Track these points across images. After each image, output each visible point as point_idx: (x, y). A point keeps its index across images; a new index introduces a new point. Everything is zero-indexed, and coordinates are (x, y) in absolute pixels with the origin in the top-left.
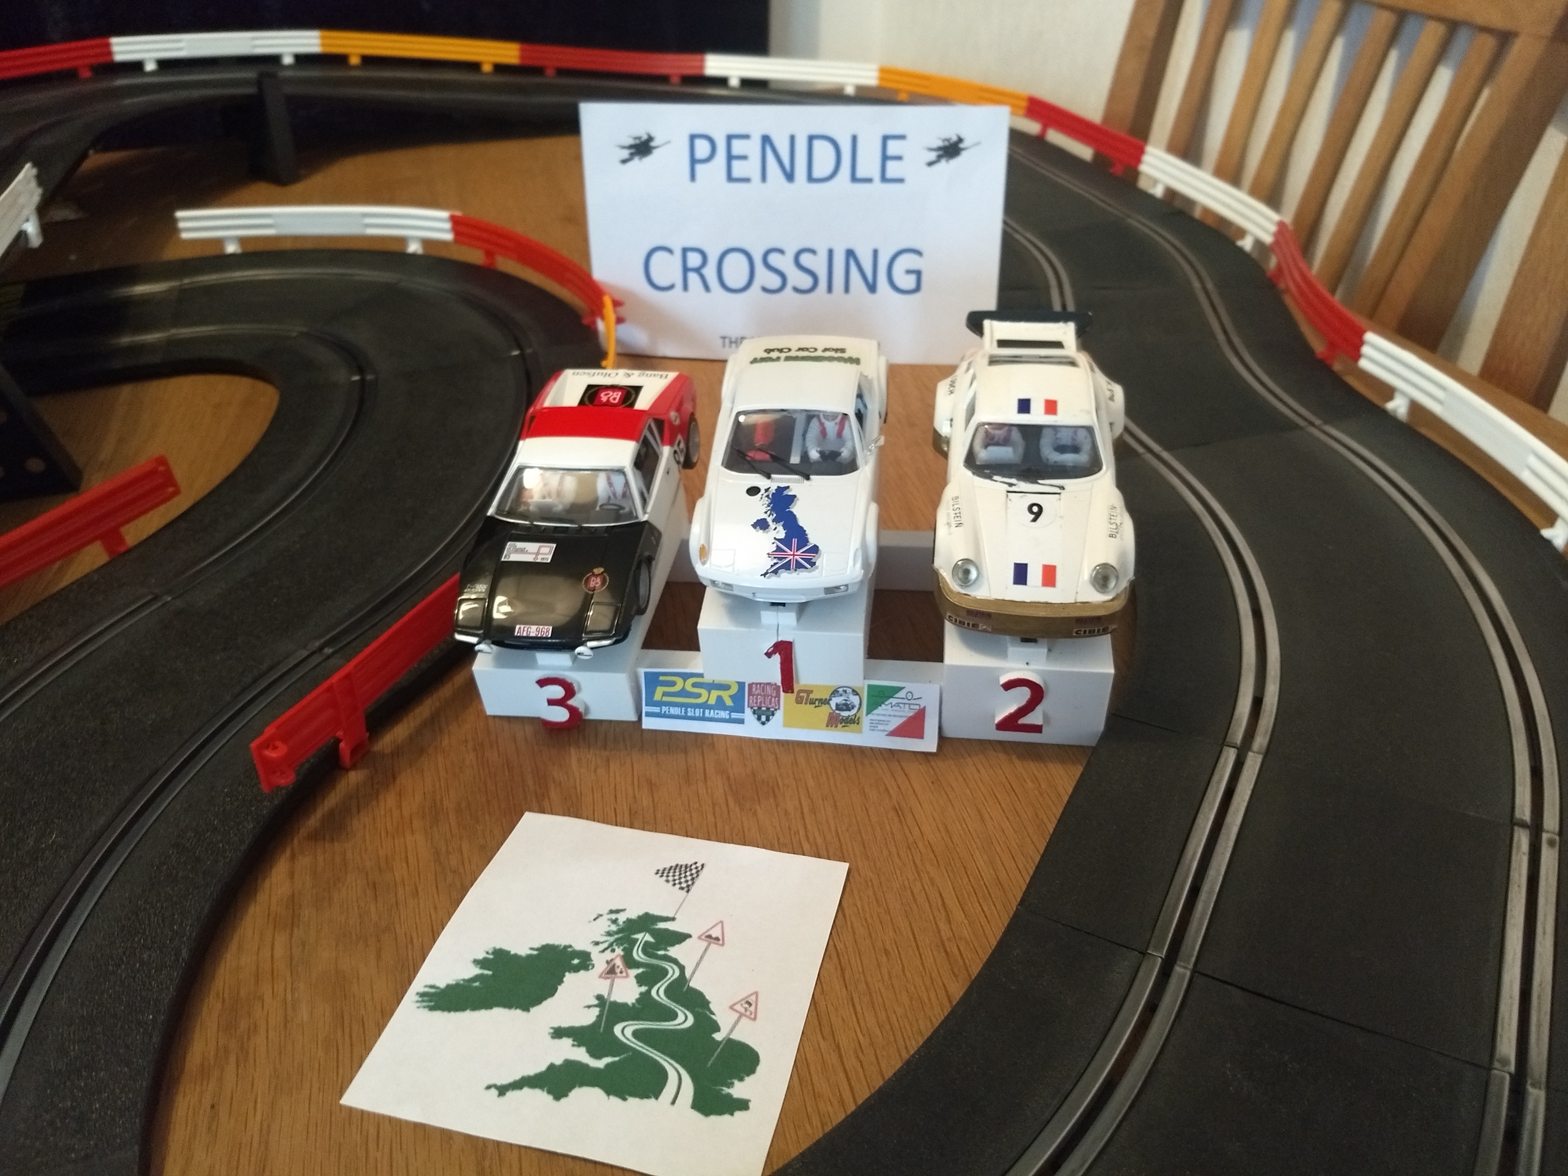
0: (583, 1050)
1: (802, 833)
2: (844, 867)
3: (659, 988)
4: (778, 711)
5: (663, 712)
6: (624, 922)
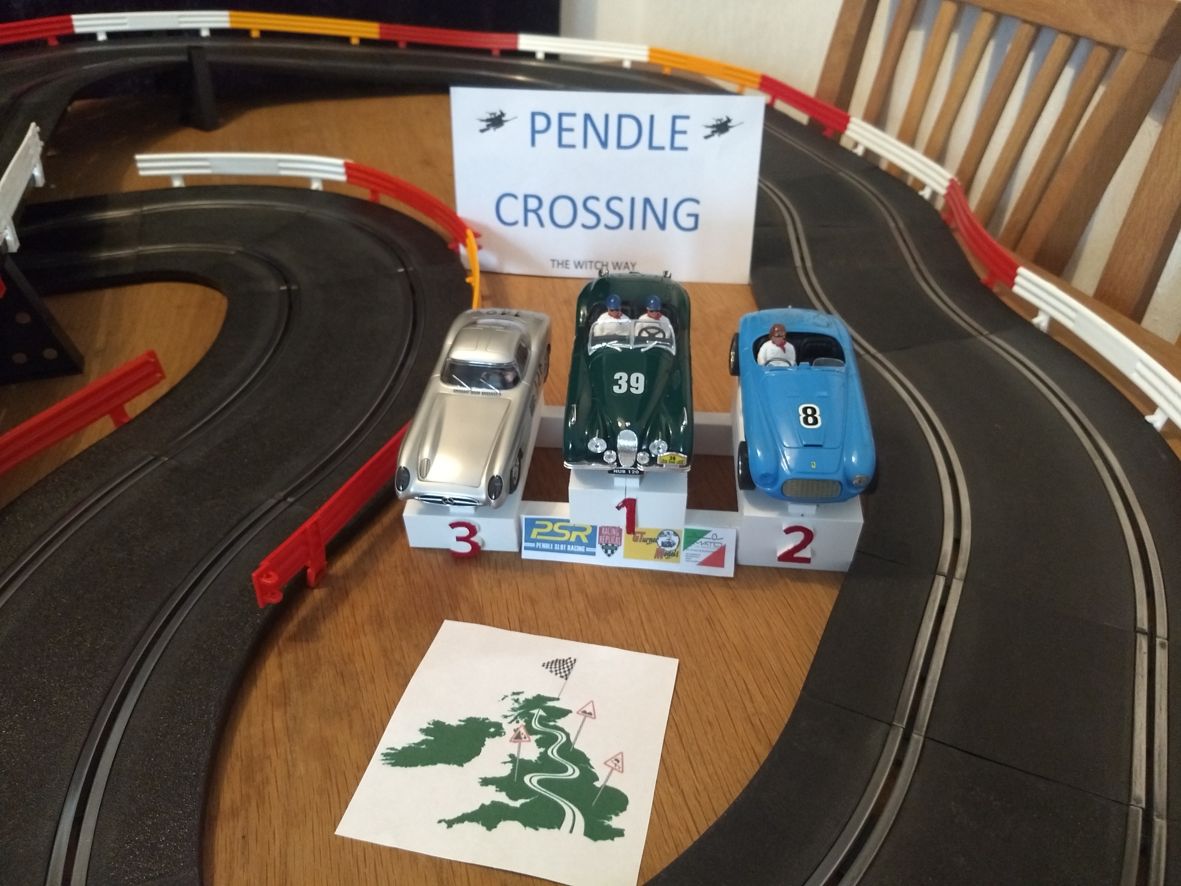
0: (503, 794)
1: (643, 636)
2: (675, 662)
3: (553, 750)
4: (620, 547)
5: (537, 547)
6: (523, 701)
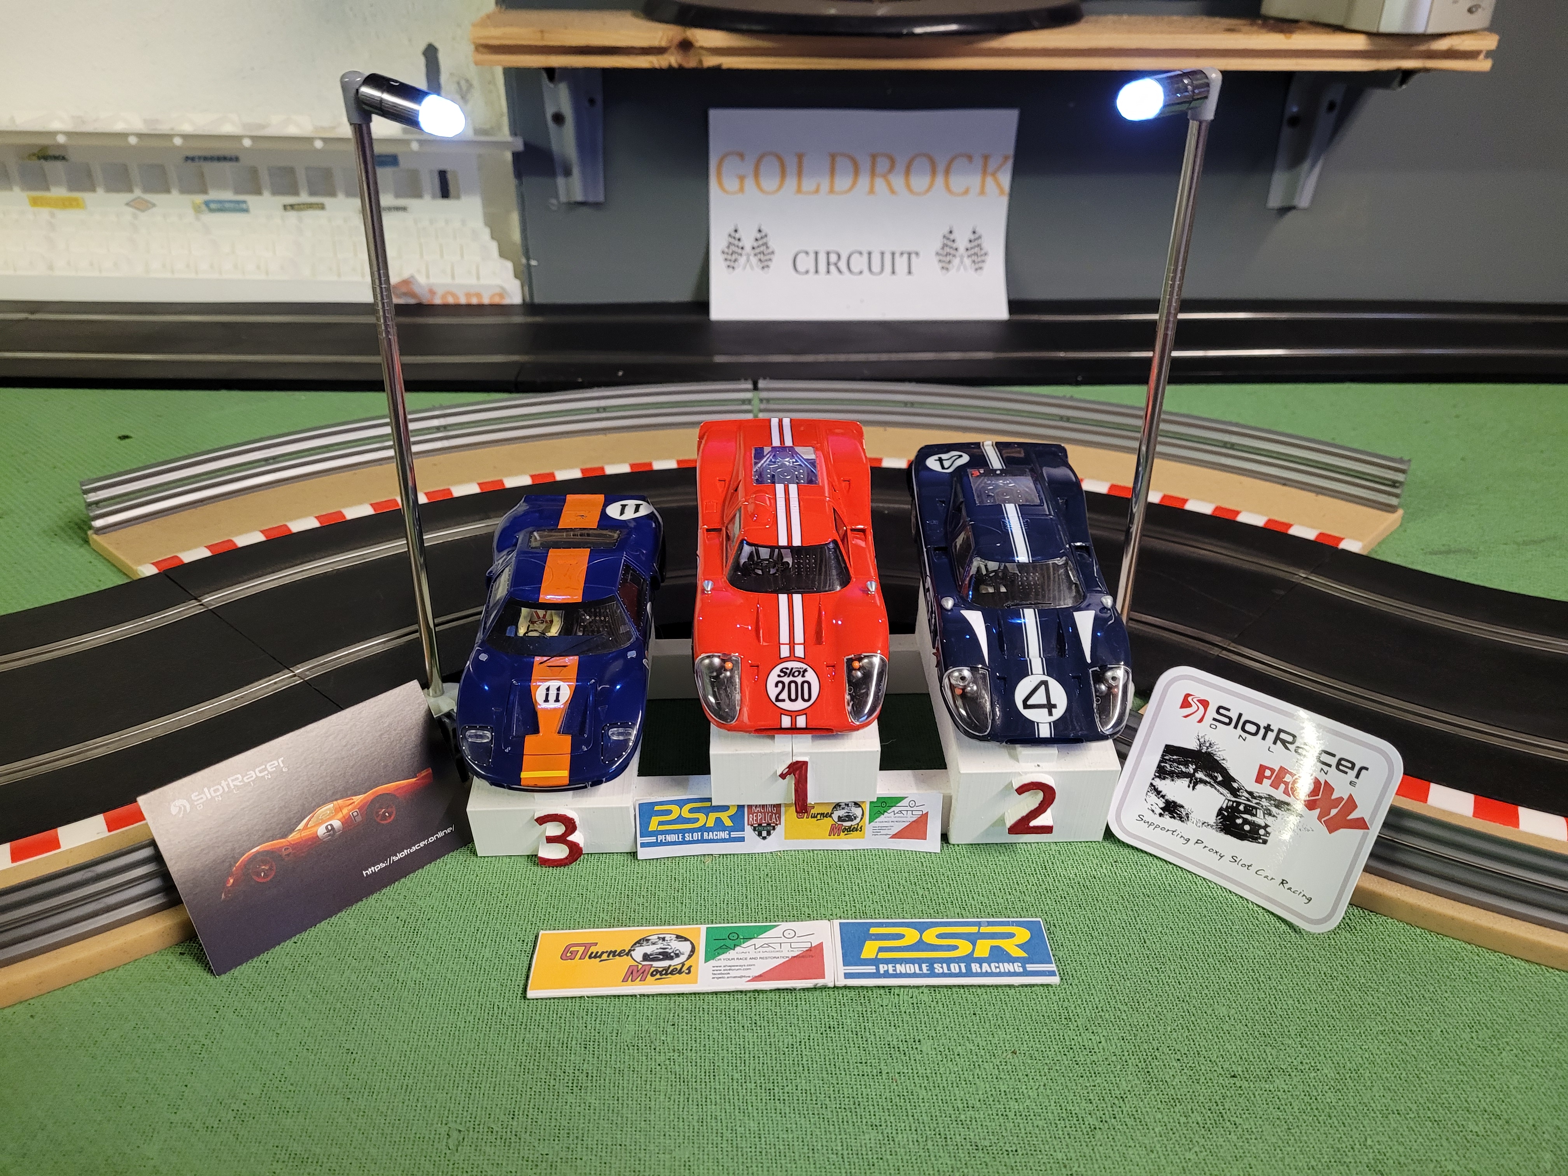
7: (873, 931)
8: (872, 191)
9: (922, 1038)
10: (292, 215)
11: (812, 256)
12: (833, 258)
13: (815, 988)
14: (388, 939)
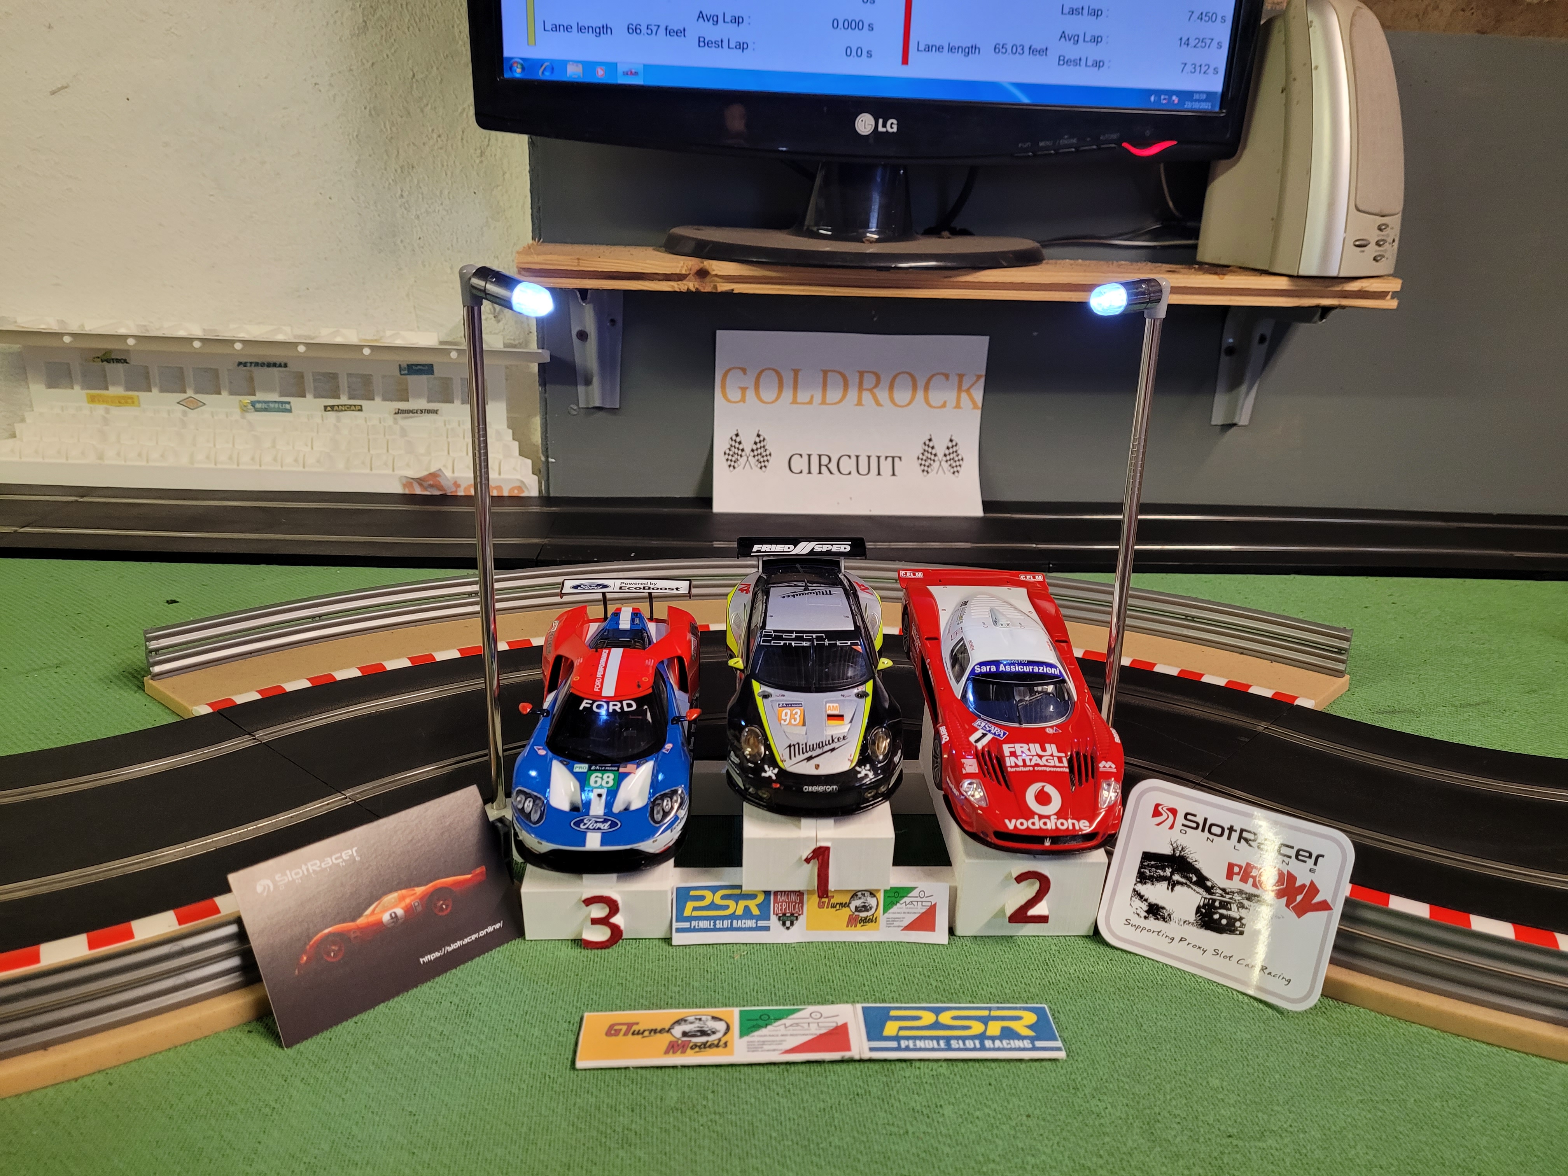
7: (893, 1013)
8: (859, 403)
9: (942, 1103)
10: (332, 415)
11: (806, 458)
12: (825, 460)
13: (842, 1061)
14: (443, 1020)
